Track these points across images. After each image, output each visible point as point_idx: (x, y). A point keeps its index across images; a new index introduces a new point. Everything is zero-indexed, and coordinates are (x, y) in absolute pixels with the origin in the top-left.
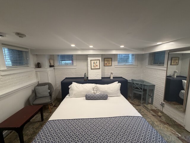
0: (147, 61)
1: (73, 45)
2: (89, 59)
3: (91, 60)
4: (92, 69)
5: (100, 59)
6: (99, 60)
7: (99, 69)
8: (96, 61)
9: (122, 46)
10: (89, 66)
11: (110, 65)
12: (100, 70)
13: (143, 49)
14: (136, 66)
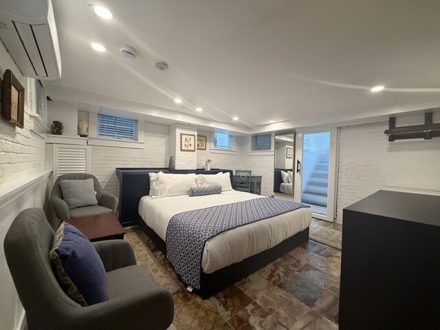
0: (249, 145)
1: (178, 101)
2: (179, 131)
3: (181, 135)
4: (182, 150)
5: (196, 134)
6: (194, 136)
7: (194, 151)
8: (189, 137)
9: (236, 119)
10: (178, 144)
11: (204, 148)
12: (195, 153)
13: (248, 128)
14: (235, 153)
